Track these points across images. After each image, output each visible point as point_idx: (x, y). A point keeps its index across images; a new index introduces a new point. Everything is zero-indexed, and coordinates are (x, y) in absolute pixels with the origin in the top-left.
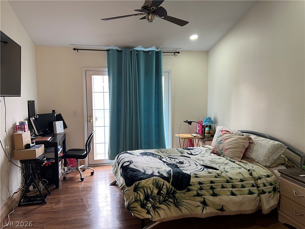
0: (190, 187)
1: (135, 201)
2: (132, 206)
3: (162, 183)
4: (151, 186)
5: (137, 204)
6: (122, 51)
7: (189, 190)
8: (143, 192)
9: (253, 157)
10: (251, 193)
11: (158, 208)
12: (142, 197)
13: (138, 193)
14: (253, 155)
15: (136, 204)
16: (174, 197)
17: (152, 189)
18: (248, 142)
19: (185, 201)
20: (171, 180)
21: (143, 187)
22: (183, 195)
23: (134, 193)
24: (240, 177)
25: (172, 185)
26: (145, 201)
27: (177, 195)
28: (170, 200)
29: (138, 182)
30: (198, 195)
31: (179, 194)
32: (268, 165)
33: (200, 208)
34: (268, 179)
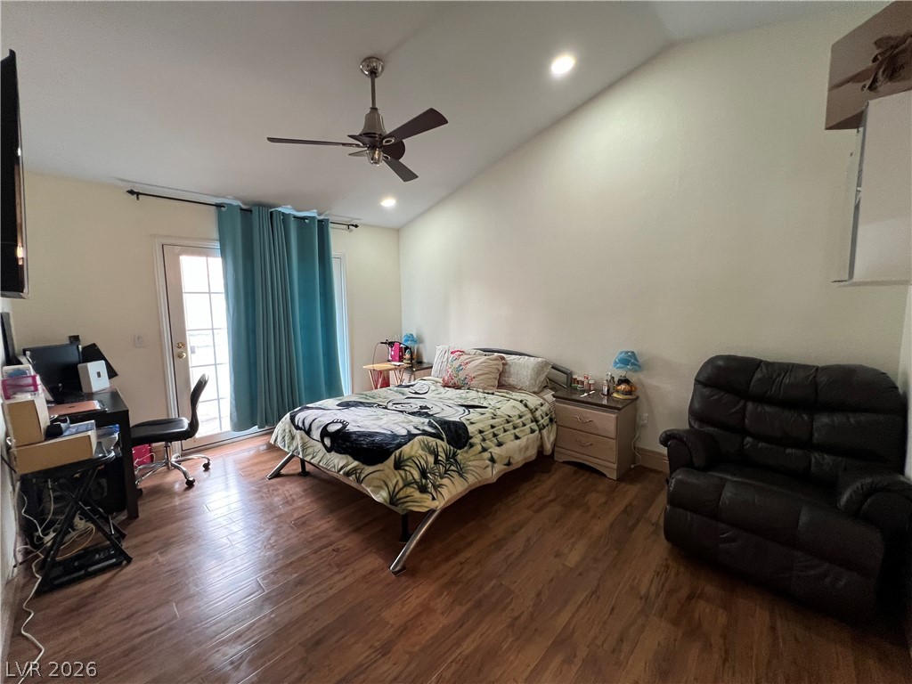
0: (471, 441)
1: (405, 486)
2: (401, 494)
3: (434, 444)
4: (420, 452)
5: (412, 490)
6: (251, 211)
7: (472, 446)
8: (414, 465)
9: (512, 383)
10: (533, 431)
11: (440, 486)
12: (417, 475)
13: (405, 470)
14: (512, 381)
15: (409, 490)
16: (456, 460)
17: (424, 457)
18: (501, 363)
19: (470, 463)
20: (444, 436)
21: (410, 458)
22: (465, 455)
23: (396, 472)
24: (516, 413)
25: (449, 443)
26: (424, 481)
27: (459, 457)
28: (452, 468)
29: (398, 452)
30: (484, 450)
31: (461, 455)
32: (536, 390)
33: (490, 469)
34: (542, 408)
